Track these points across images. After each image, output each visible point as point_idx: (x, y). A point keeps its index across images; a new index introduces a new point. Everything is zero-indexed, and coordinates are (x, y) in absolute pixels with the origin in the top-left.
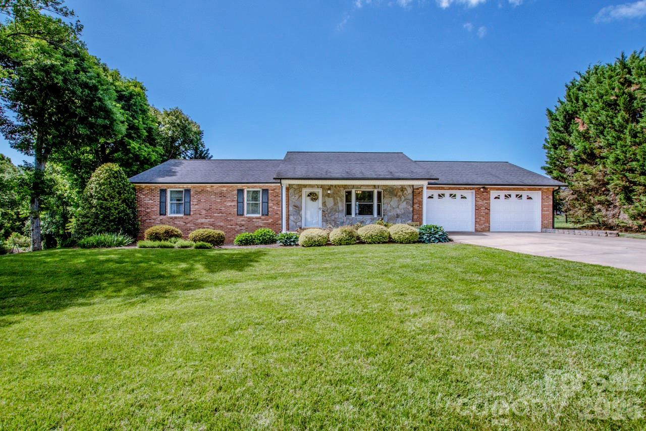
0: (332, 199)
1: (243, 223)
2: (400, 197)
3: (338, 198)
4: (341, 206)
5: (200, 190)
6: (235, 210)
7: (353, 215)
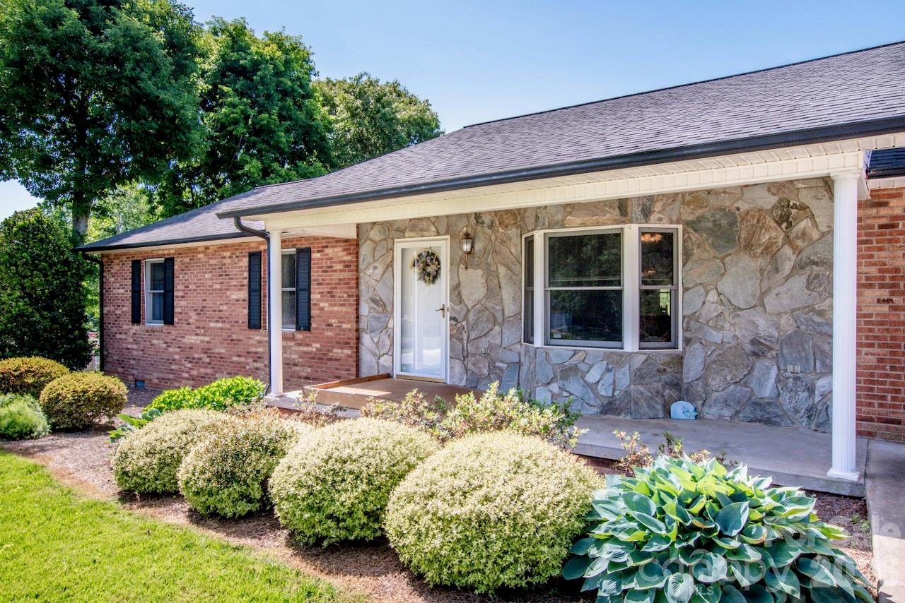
0: (480, 272)
1: (261, 349)
2: (770, 251)
3: (502, 270)
4: (510, 301)
5: (188, 260)
6: (246, 311)
7: (538, 340)
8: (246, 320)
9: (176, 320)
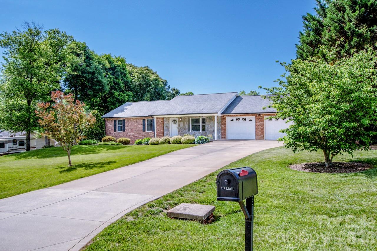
0: (182, 122)
1: (145, 135)
3: (185, 122)
4: (187, 126)
5: (128, 120)
6: (142, 129)
7: (190, 131)
8: (142, 130)
9: (125, 130)
